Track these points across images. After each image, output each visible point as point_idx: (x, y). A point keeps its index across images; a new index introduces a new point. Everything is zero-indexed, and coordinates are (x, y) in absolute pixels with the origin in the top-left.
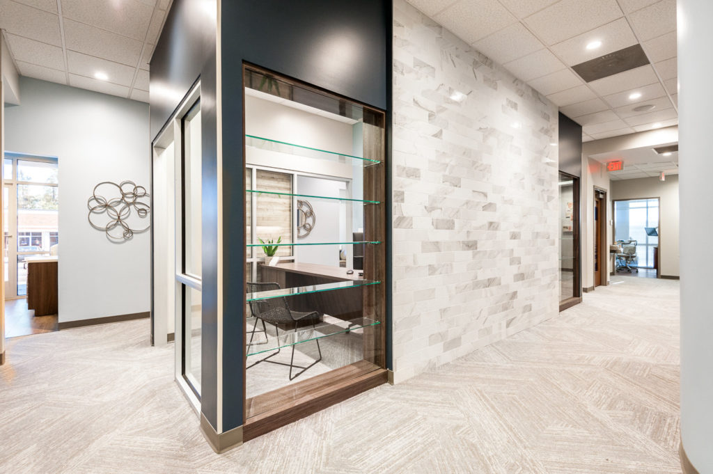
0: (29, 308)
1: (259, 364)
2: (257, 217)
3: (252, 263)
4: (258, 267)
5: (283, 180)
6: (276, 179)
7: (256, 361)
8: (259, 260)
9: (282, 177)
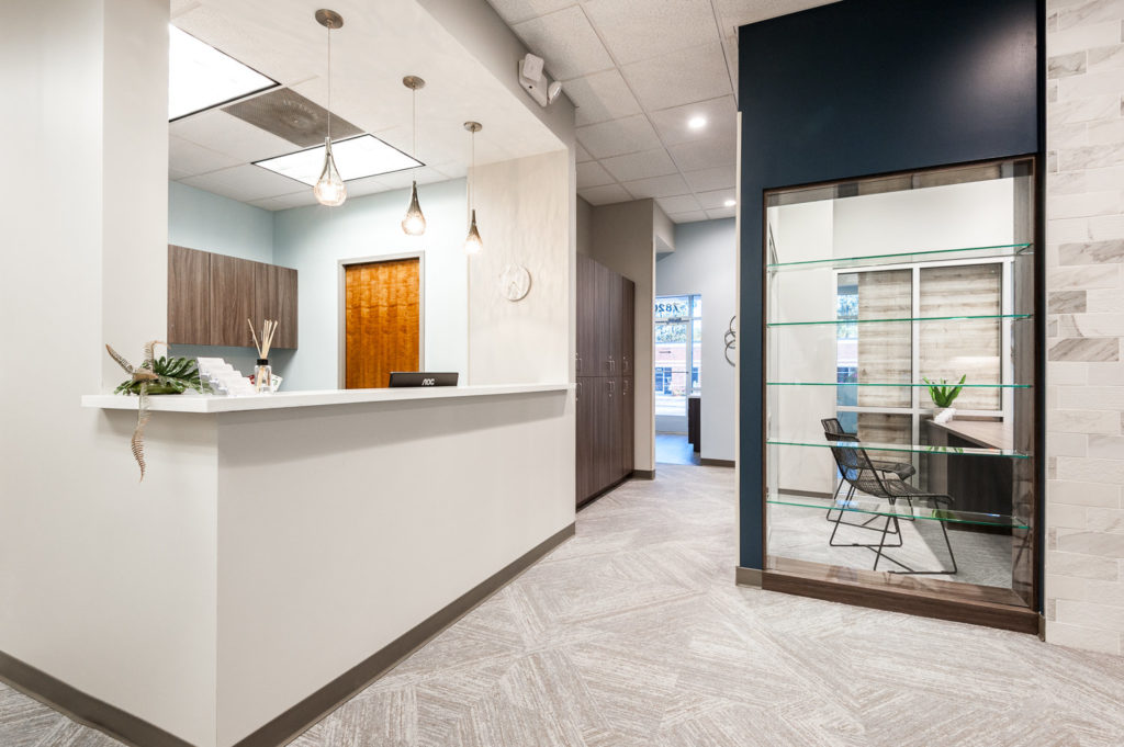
0: (690, 442)
1: (856, 548)
2: (921, 345)
3: (911, 416)
4: (921, 423)
5: (981, 276)
6: (966, 277)
7: (855, 542)
8: (923, 412)
9: (979, 271)
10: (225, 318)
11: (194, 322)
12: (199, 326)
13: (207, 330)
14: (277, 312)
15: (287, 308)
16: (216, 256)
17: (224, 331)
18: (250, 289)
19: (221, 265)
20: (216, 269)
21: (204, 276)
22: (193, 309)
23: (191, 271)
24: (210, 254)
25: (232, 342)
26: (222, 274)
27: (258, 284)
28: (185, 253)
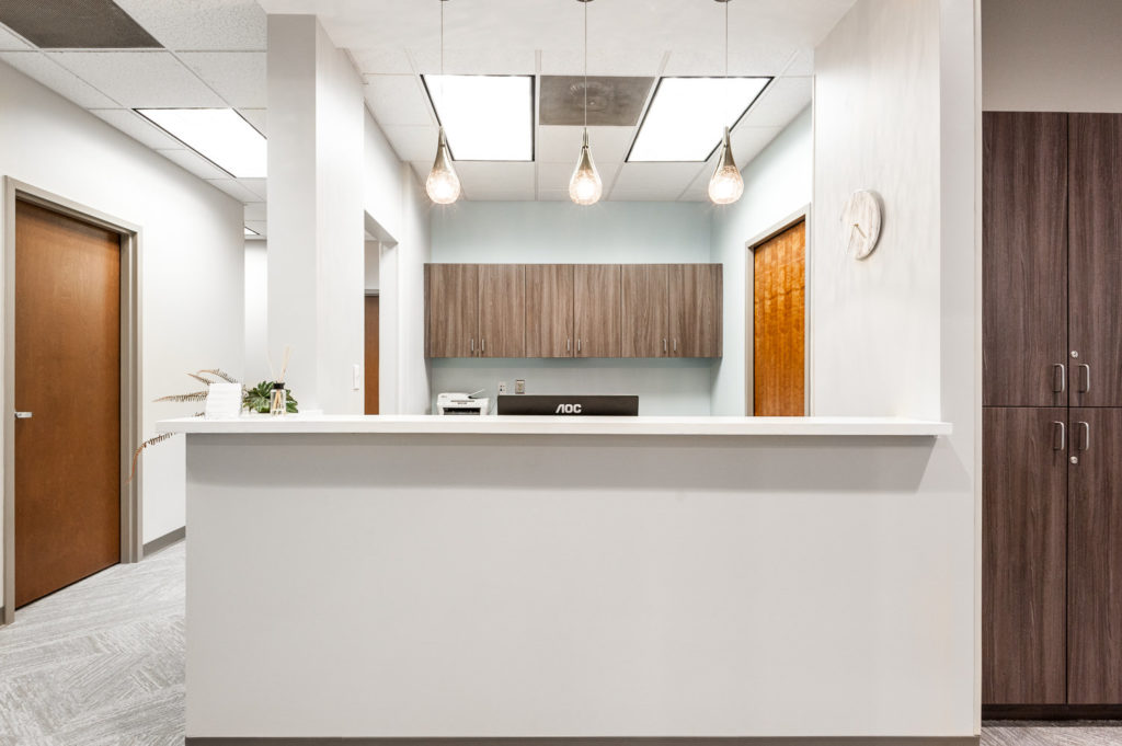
10: (636, 329)
11: (606, 336)
12: (611, 340)
13: (618, 342)
14: (695, 316)
15: (707, 310)
16: (627, 266)
17: (636, 341)
18: (663, 295)
19: (632, 274)
20: (628, 282)
21: (616, 287)
22: (605, 323)
23: (604, 287)
24: (621, 266)
25: (643, 352)
26: (633, 284)
27: (672, 289)
28: (597, 270)
